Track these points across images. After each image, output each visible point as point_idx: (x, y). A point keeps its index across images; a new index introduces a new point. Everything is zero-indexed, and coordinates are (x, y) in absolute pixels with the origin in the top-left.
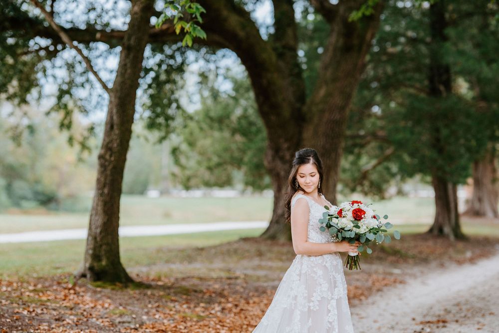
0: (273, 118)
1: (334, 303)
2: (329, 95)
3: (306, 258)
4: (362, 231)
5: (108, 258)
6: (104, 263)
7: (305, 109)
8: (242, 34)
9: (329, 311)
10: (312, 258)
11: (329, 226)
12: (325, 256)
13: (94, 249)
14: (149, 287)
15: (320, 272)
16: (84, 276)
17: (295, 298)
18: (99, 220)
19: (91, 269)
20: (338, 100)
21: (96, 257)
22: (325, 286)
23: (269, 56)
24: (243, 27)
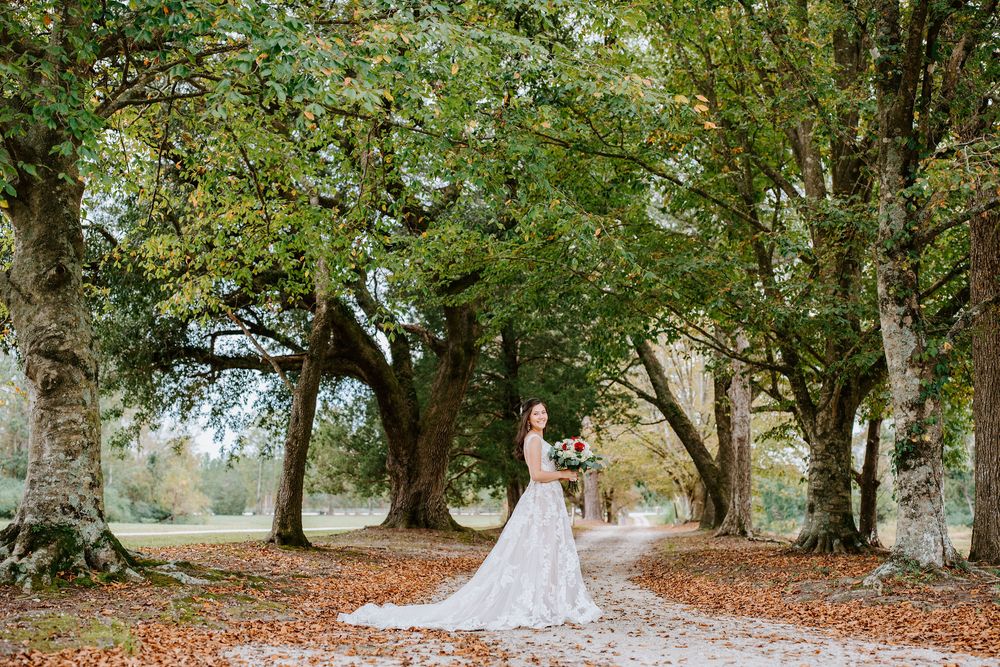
0: (394, 430)
1: (561, 520)
2: (439, 412)
3: (539, 485)
4: (583, 460)
5: (292, 526)
6: (289, 530)
7: (420, 423)
8: (374, 362)
9: (557, 528)
10: (544, 485)
11: (557, 458)
12: (553, 483)
13: (281, 519)
14: (325, 550)
15: (550, 496)
16: (272, 541)
17: (532, 516)
18: (286, 495)
19: (279, 535)
20: (446, 416)
21: (283, 525)
22: (554, 507)
23: (393, 380)
24: (375, 357)
